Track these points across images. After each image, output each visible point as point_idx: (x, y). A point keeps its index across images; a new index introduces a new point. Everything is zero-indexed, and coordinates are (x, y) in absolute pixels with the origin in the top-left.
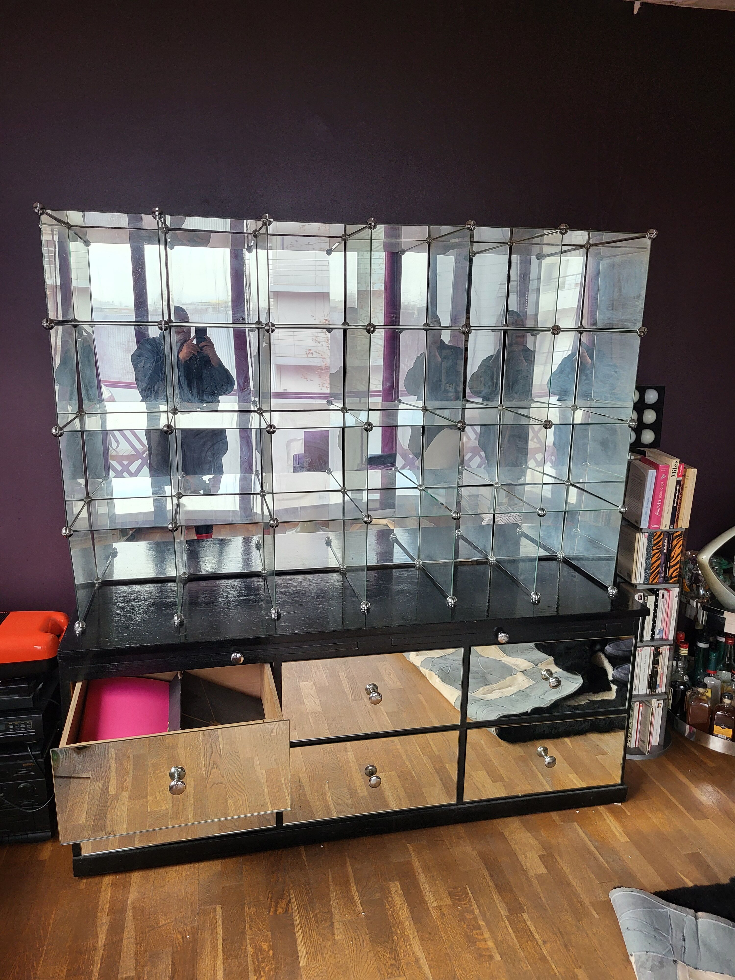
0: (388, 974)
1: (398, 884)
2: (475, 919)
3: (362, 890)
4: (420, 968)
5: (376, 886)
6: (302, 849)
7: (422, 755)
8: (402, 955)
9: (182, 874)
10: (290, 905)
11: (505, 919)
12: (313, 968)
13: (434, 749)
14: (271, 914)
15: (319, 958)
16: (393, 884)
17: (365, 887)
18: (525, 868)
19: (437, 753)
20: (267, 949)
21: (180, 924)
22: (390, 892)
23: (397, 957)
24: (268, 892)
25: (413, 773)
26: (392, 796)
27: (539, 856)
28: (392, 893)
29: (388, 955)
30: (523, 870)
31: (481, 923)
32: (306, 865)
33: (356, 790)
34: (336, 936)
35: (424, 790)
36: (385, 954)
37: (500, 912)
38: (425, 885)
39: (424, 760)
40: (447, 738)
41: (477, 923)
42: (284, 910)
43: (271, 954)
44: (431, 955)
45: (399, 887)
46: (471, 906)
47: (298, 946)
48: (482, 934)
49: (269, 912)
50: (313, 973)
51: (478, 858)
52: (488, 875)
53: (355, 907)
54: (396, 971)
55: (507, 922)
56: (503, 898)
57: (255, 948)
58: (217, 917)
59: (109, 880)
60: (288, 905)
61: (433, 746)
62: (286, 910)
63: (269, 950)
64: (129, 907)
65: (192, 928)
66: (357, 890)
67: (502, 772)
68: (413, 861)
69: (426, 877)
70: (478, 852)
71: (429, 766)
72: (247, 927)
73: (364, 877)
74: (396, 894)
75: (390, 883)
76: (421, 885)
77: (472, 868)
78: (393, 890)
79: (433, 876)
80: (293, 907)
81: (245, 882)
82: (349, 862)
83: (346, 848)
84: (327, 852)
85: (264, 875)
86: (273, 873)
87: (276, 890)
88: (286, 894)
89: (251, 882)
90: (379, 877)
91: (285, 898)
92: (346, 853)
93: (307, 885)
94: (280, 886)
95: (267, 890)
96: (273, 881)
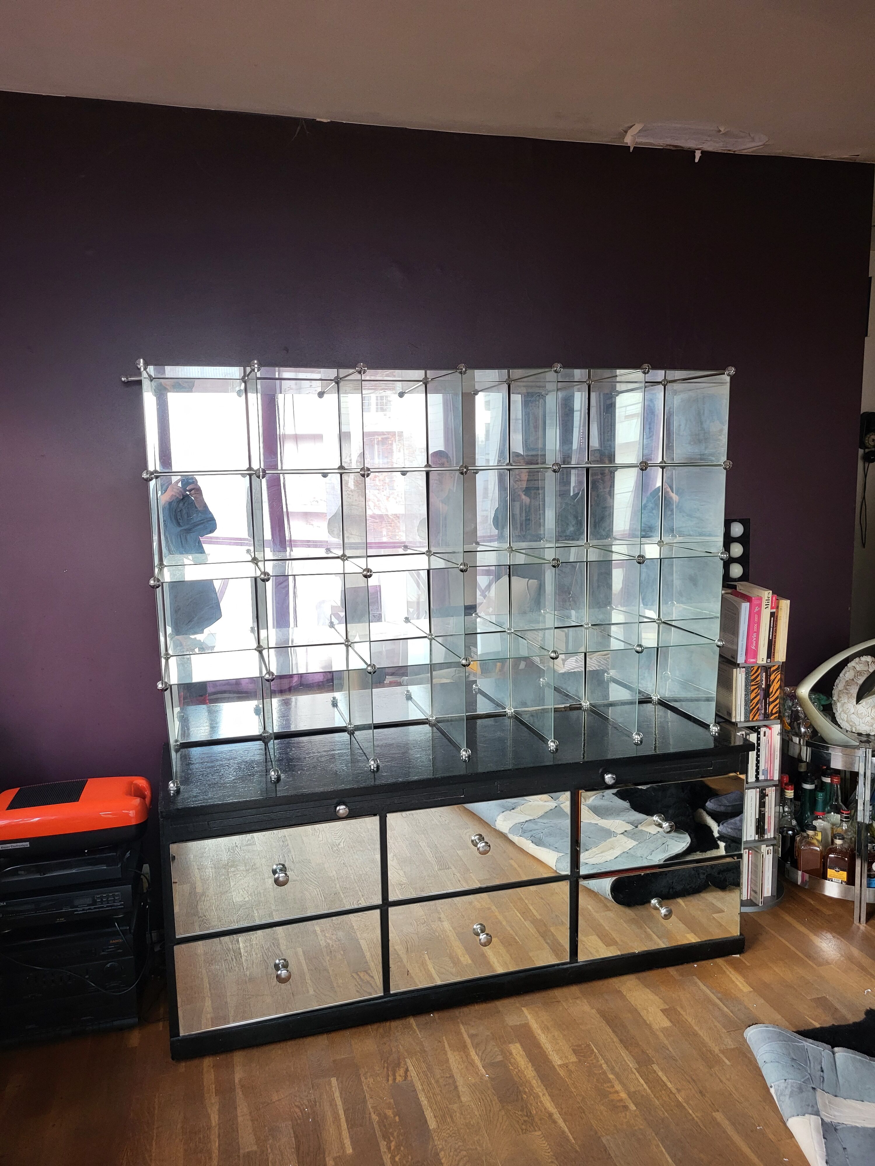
0: (522, 1130)
1: (518, 1045)
2: (604, 1073)
3: (482, 1054)
4: (555, 1122)
5: (496, 1049)
6: (412, 1021)
8: (534, 1112)
9: (287, 1051)
10: (408, 1073)
11: (635, 1071)
12: (444, 1129)
13: (535, 913)
14: (390, 1082)
15: (449, 1120)
16: (513, 1047)
17: (484, 1051)
18: (648, 1022)
19: (539, 917)
20: (392, 1116)
21: (295, 1098)
22: (511, 1054)
23: (529, 1114)
24: (383, 1062)
25: (517, 938)
26: (498, 962)
27: (661, 1010)
28: (514, 1054)
29: (520, 1113)
30: (647, 1024)
31: (611, 1076)
32: (418, 1034)
33: (458, 959)
34: (462, 1099)
35: (531, 954)
36: (517, 1112)
37: (629, 1066)
38: (547, 1044)
39: (527, 925)
40: (548, 902)
41: (607, 1076)
42: (403, 1078)
43: (397, 1120)
44: (564, 1110)
45: (520, 1049)
46: (598, 1061)
47: (424, 1110)
48: (613, 1087)
49: (388, 1080)
50: (445, 1134)
51: (598, 1016)
52: (611, 1032)
53: (477, 1070)
54: (530, 1126)
55: (637, 1074)
56: (630, 1052)
57: (379, 1115)
58: (333, 1089)
59: (210, 1062)
61: (533, 911)
62: (406, 1077)
63: (395, 1116)
64: (238, 1086)
65: (309, 1101)
66: (476, 1054)
67: (615, 935)
68: (530, 1023)
69: (547, 1037)
70: (598, 1010)
71: (532, 930)
72: (367, 1096)
73: (482, 1042)
74: (518, 1055)
75: (510, 1045)
76: (542, 1045)
77: (593, 1026)
78: (514, 1052)
79: (554, 1036)
80: (412, 1075)
81: (356, 1054)
82: (463, 1028)
83: (458, 1016)
84: (438, 1021)
85: (376, 1046)
86: (385, 1043)
87: (391, 1059)
88: (403, 1063)
89: (363, 1053)
90: (498, 1040)
91: (402, 1066)
92: (459, 1020)
93: (422, 1053)
94: (395, 1056)
95: (381, 1061)
96: (386, 1051)
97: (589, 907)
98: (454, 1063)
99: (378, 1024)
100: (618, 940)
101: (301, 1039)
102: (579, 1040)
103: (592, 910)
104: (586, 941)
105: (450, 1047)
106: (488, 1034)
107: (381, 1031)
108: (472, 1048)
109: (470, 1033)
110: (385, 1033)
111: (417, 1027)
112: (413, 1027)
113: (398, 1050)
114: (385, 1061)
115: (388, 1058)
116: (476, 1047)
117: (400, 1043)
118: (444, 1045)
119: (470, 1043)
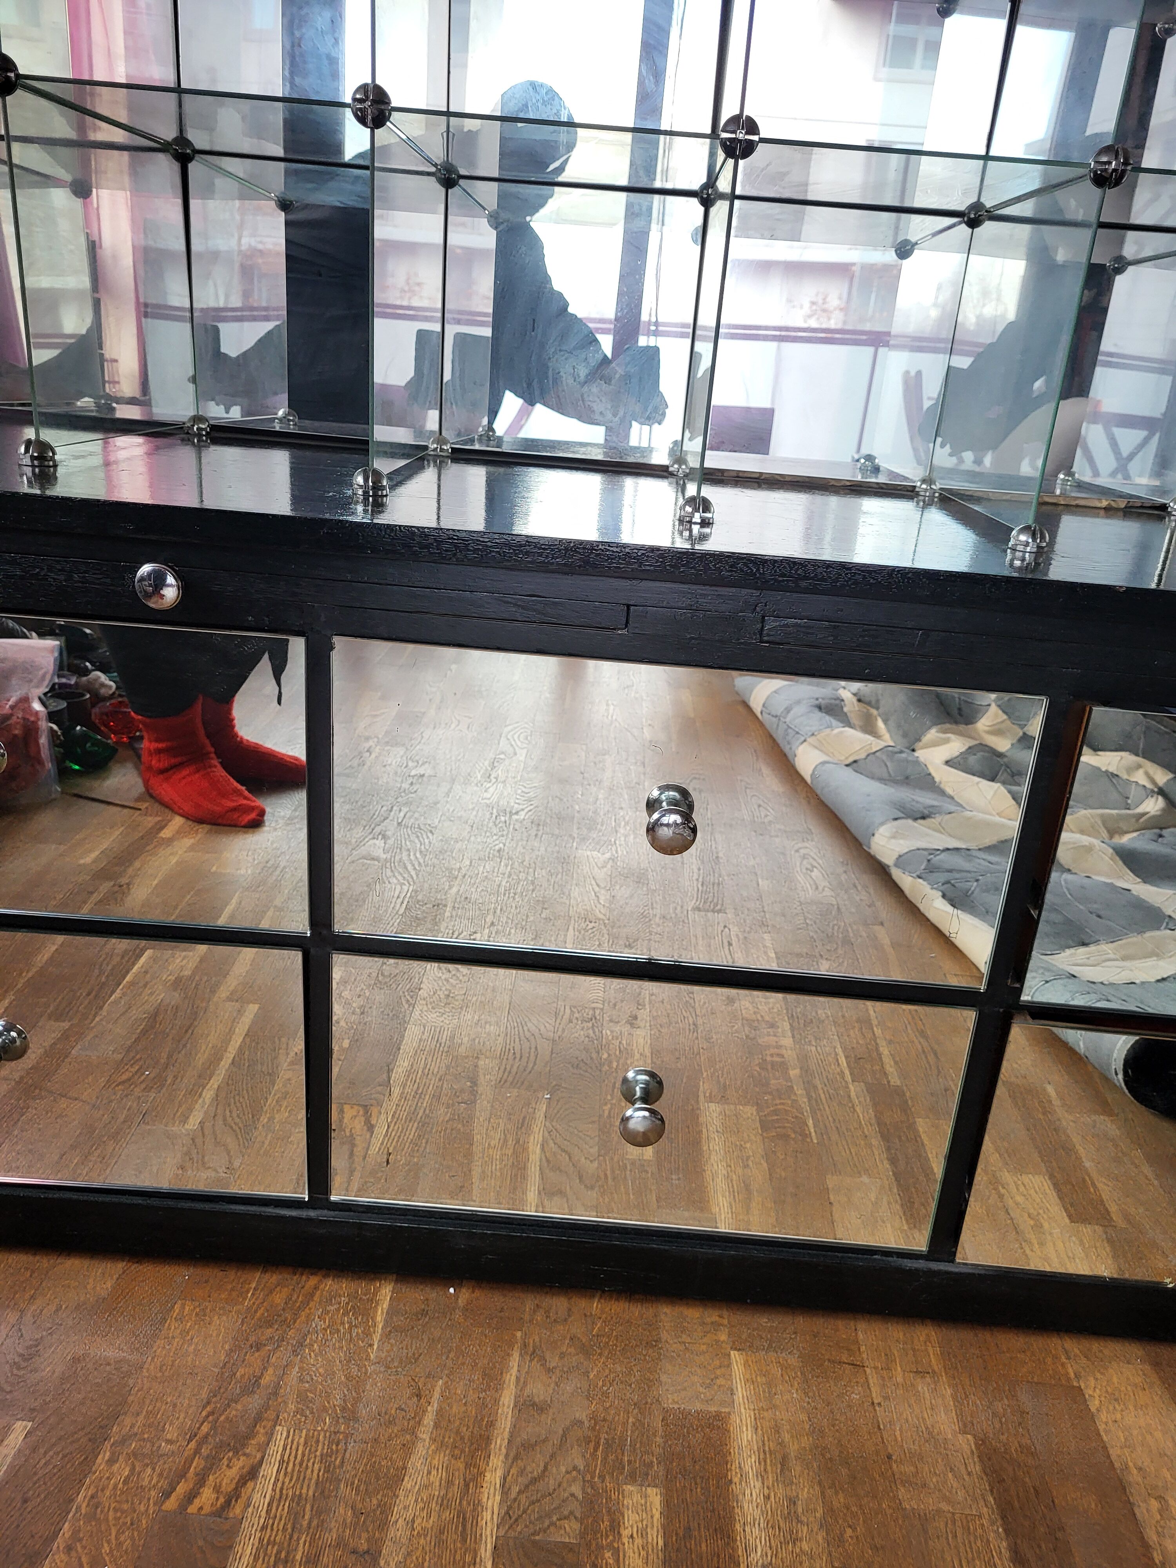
1: (655, 1497)
3: (520, 1492)
5: (576, 1489)
6: (388, 1286)
7: (848, 1078)
10: (250, 1485)
13: (890, 1067)
14: (171, 1504)
16: (636, 1498)
17: (534, 1481)
19: (895, 1080)
22: (615, 1527)
24: (204, 1414)
25: (810, 1123)
26: (728, 1177)
28: (625, 1533)
32: (371, 1345)
35: (831, 1181)
38: (756, 1531)
39: (853, 1094)
40: (936, 1047)
42: (222, 1500)
45: (657, 1515)
49: (169, 1494)
52: (1006, 1554)
53: (468, 1559)
60: (245, 1484)
61: (888, 1061)
62: (228, 1504)
66: (503, 1486)
67: (1106, 1189)
68: (735, 1419)
69: (767, 1498)
70: (982, 1443)
71: (864, 1112)
72: (60, 1542)
73: (545, 1441)
74: (638, 1541)
75: (629, 1488)
76: (738, 1527)
77: (944, 1506)
78: (631, 1520)
79: (793, 1502)
80: (256, 1497)
81: (153, 1358)
82: (516, 1368)
83: (527, 1317)
84: (458, 1315)
85: (227, 1347)
86: (258, 1346)
87: (234, 1412)
88: (261, 1438)
89: (173, 1362)
90: (599, 1453)
91: (248, 1451)
92: (519, 1334)
93: (341, 1420)
94: (254, 1402)
95: (204, 1407)
96: (242, 1376)
97: (1050, 1089)
98: (412, 1499)
99: (285, 1273)
100: (1113, 1208)
101: (53, 1257)
102: (875, 1548)
103: (1056, 1102)
104: (1012, 1187)
105: (436, 1426)
106: (582, 1415)
107: (279, 1298)
108: (502, 1458)
109: (527, 1391)
110: (284, 1310)
111: (386, 1321)
112: (374, 1319)
113: (278, 1386)
114: (212, 1413)
115: (229, 1405)
116: (516, 1458)
117: (301, 1361)
118: (425, 1411)
119: (506, 1435)
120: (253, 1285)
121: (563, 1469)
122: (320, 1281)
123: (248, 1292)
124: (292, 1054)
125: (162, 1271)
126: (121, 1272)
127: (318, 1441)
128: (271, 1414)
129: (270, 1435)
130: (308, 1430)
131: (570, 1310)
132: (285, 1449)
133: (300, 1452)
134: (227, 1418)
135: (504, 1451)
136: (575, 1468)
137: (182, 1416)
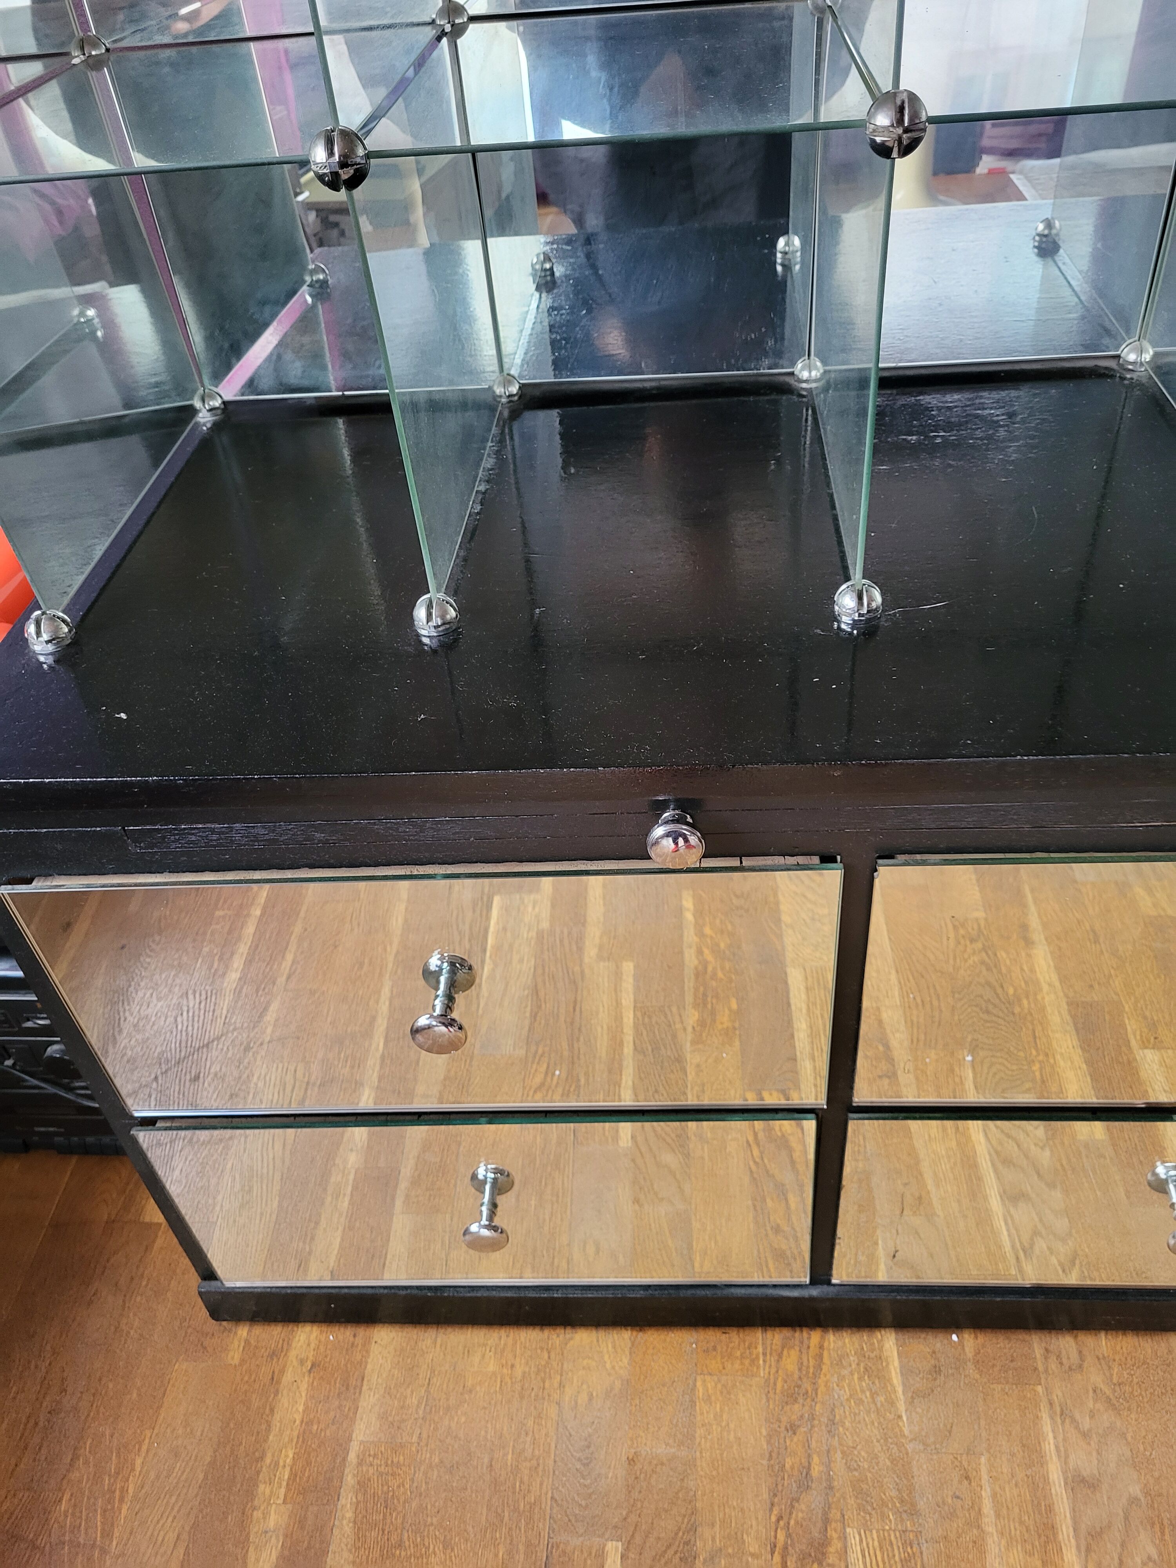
6: (890, 1345)
9: (513, 1366)
24: (774, 1519)
32: (900, 1417)
59: (309, 1345)
64: (350, 1479)
73: (1109, 1526)
81: (701, 1453)
82: (1051, 1435)
83: (1041, 1368)
84: (970, 1369)
85: (764, 1432)
86: (793, 1428)
87: (800, 1515)
88: (835, 1546)
89: (722, 1455)
90: (1167, 1537)
91: (830, 1561)
92: (1039, 1389)
93: (904, 1516)
94: (813, 1500)
95: (771, 1510)
96: (792, 1468)
99: (786, 1332)
101: (560, 1331)
105: (998, 1516)
106: (1135, 1490)
107: (790, 1362)
108: (1074, 1550)
109: (1071, 1465)
110: (800, 1378)
111: (904, 1385)
112: (890, 1380)
113: (830, 1479)
114: (780, 1518)
115: (792, 1507)
116: (1088, 1550)
117: (841, 1444)
118: (980, 1497)
119: (1069, 1521)
120: (760, 1349)
121: (1138, 1560)
122: (822, 1338)
123: (757, 1358)
124: (690, 1029)
125: (668, 1339)
126: (630, 1345)
127: (891, 1544)
128: (835, 1514)
129: (844, 1538)
130: (878, 1531)
131: (1080, 1352)
132: (864, 1556)
133: (879, 1558)
134: (797, 1522)
135: (1073, 1541)
136: (1149, 1558)
137: (754, 1523)
